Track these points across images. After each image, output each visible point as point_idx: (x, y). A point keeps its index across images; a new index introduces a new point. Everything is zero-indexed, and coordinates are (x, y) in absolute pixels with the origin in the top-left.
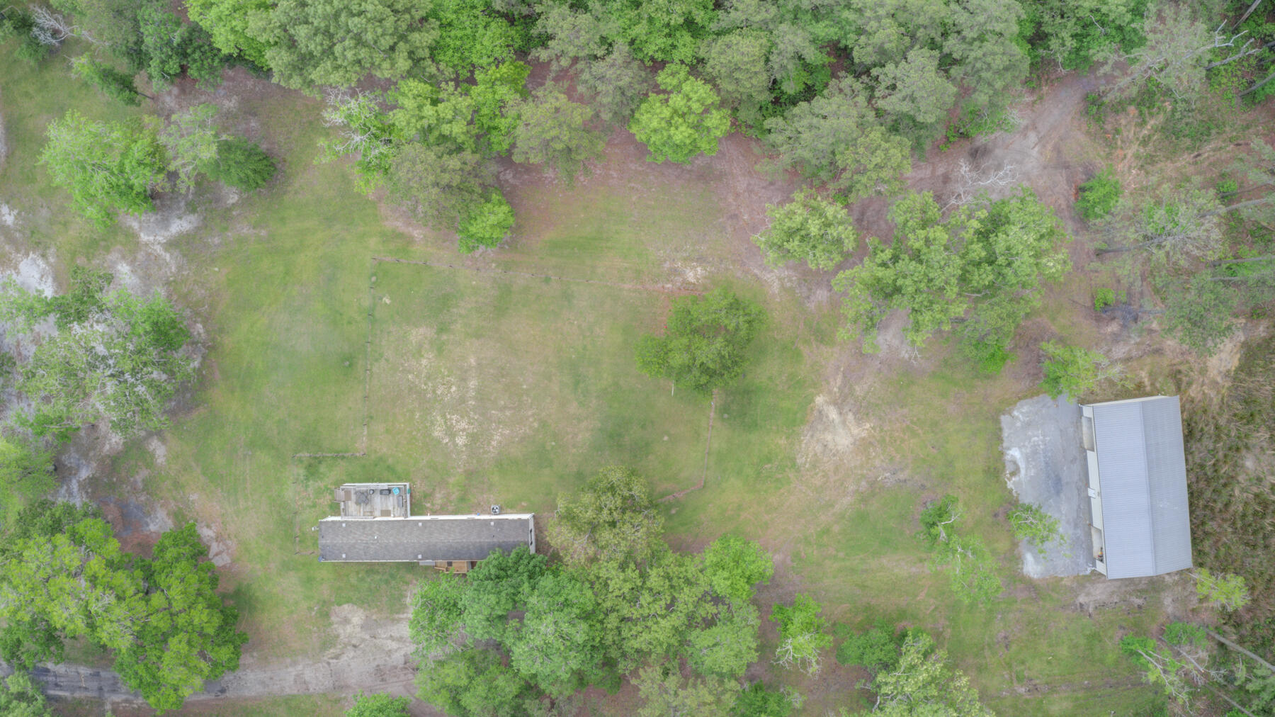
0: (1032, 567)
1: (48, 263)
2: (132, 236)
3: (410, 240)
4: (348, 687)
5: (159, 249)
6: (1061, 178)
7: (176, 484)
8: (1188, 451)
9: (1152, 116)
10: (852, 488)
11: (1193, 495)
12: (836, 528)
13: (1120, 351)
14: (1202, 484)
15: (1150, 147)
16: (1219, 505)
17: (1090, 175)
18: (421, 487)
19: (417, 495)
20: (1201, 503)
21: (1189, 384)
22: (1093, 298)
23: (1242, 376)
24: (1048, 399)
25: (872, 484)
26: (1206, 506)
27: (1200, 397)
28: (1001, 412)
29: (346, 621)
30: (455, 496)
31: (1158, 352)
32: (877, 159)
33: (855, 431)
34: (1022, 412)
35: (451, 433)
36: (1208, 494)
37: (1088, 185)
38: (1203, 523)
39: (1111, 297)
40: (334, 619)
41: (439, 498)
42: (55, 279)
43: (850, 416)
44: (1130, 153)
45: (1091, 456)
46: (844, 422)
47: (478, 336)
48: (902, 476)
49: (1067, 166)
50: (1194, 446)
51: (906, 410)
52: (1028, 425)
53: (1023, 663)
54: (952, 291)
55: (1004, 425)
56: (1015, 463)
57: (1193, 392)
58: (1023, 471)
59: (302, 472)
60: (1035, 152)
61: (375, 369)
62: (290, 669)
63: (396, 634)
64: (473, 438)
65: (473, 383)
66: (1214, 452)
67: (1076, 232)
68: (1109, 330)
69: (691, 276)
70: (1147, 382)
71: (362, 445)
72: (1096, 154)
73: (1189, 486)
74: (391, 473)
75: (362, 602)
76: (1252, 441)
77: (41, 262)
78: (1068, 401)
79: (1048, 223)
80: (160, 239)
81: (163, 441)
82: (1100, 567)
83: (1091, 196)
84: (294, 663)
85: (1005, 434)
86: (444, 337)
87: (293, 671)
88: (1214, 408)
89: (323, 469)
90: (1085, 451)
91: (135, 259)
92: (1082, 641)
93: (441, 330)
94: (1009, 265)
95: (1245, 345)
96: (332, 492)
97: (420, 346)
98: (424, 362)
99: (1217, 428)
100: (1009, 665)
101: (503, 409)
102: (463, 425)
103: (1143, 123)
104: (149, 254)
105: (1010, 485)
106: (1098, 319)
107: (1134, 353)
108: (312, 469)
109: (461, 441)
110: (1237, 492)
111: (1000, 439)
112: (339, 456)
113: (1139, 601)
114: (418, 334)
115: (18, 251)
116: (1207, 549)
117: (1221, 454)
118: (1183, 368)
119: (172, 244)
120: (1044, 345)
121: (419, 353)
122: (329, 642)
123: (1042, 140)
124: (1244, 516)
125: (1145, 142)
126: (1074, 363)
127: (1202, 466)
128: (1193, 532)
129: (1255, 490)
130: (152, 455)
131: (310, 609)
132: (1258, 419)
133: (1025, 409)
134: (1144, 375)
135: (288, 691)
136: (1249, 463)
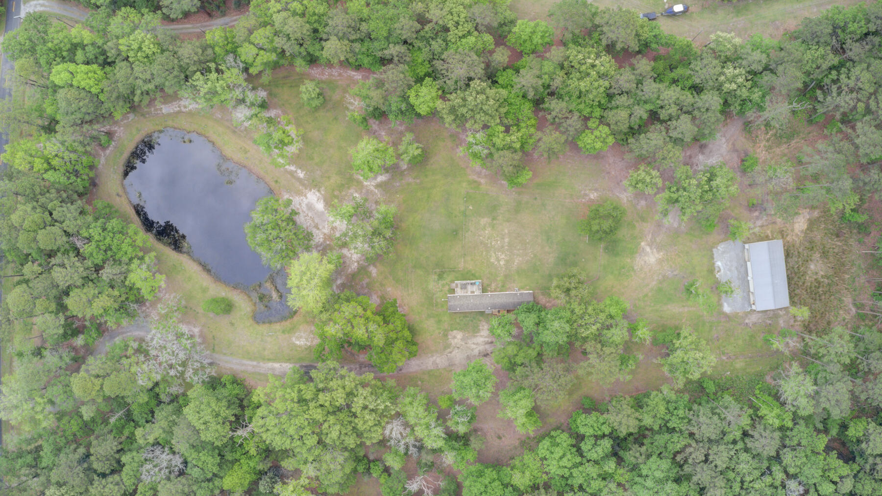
0: (727, 309)
1: (321, 194)
2: (359, 183)
3: (479, 184)
4: (455, 365)
5: (372, 188)
6: (735, 155)
7: (382, 285)
8: (786, 262)
9: (771, 130)
10: (656, 278)
11: (789, 279)
12: (650, 294)
13: (759, 223)
14: (793, 275)
15: (770, 142)
16: (801, 283)
17: (747, 155)
18: (486, 282)
19: (485, 285)
20: (793, 282)
21: (787, 235)
22: (748, 202)
23: (808, 232)
24: (731, 242)
25: (664, 276)
26: (795, 284)
27: (791, 240)
28: (713, 247)
29: (455, 337)
30: (500, 285)
31: (774, 223)
32: (671, 155)
33: (657, 256)
34: (721, 247)
35: (498, 260)
36: (796, 279)
37: (745, 159)
38: (794, 290)
39: (755, 202)
40: (450, 337)
41: (493, 286)
42: (324, 201)
43: (655, 250)
44: (762, 145)
45: (749, 264)
46: (652, 253)
47: (508, 221)
48: (675, 273)
49: (737, 151)
50: (790, 260)
51: (676, 247)
52: (724, 252)
53: (725, 347)
54: (697, 201)
55: (714, 252)
56: (719, 267)
57: (788, 239)
58: (722, 271)
59: (436, 277)
60: (725, 146)
61: (466, 235)
62: (431, 359)
63: (475, 342)
64: (507, 261)
65: (506, 240)
66: (797, 262)
67: (741, 177)
68: (755, 214)
69: (592, 196)
70: (770, 235)
71: (461, 266)
72: (749, 146)
73: (788, 276)
74: (474, 276)
75: (461, 329)
76: (813, 258)
77: (317, 193)
78: (739, 242)
79: (731, 175)
80: (373, 183)
81: (375, 266)
82: (754, 307)
83: (747, 164)
84: (432, 356)
85: (715, 256)
86: (495, 222)
87: (431, 360)
88: (798, 245)
89: (445, 276)
90: (746, 262)
91: (361, 192)
92: (748, 338)
93: (493, 219)
94: (718, 191)
95: (809, 220)
96: (449, 285)
97: (485, 225)
98: (487, 232)
99: (798, 252)
100: (719, 348)
101: (519, 250)
102: (503, 256)
103: (767, 133)
104: (368, 190)
105: (717, 276)
106: (750, 211)
107: (765, 224)
108: (441, 276)
109: (502, 263)
110: (807, 278)
111: (713, 258)
112: (453, 270)
113: (770, 322)
114: (484, 221)
115: (306, 189)
116: (796, 301)
117: (800, 263)
118: (784, 229)
119: (378, 186)
120: (729, 221)
121: (484, 228)
122: (447, 346)
123: (727, 141)
124: (811, 287)
125: (768, 141)
126: (741, 227)
127: (793, 268)
128: (790, 294)
129: (815, 277)
130: (371, 273)
131: (440, 333)
132: (815, 249)
133: (723, 246)
134: (769, 232)
135: (429, 368)
136: (812, 267)
